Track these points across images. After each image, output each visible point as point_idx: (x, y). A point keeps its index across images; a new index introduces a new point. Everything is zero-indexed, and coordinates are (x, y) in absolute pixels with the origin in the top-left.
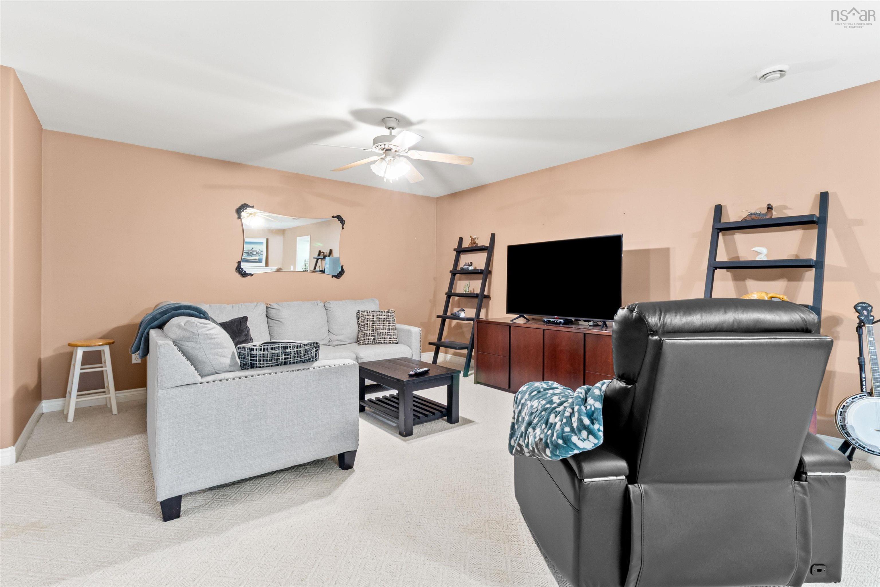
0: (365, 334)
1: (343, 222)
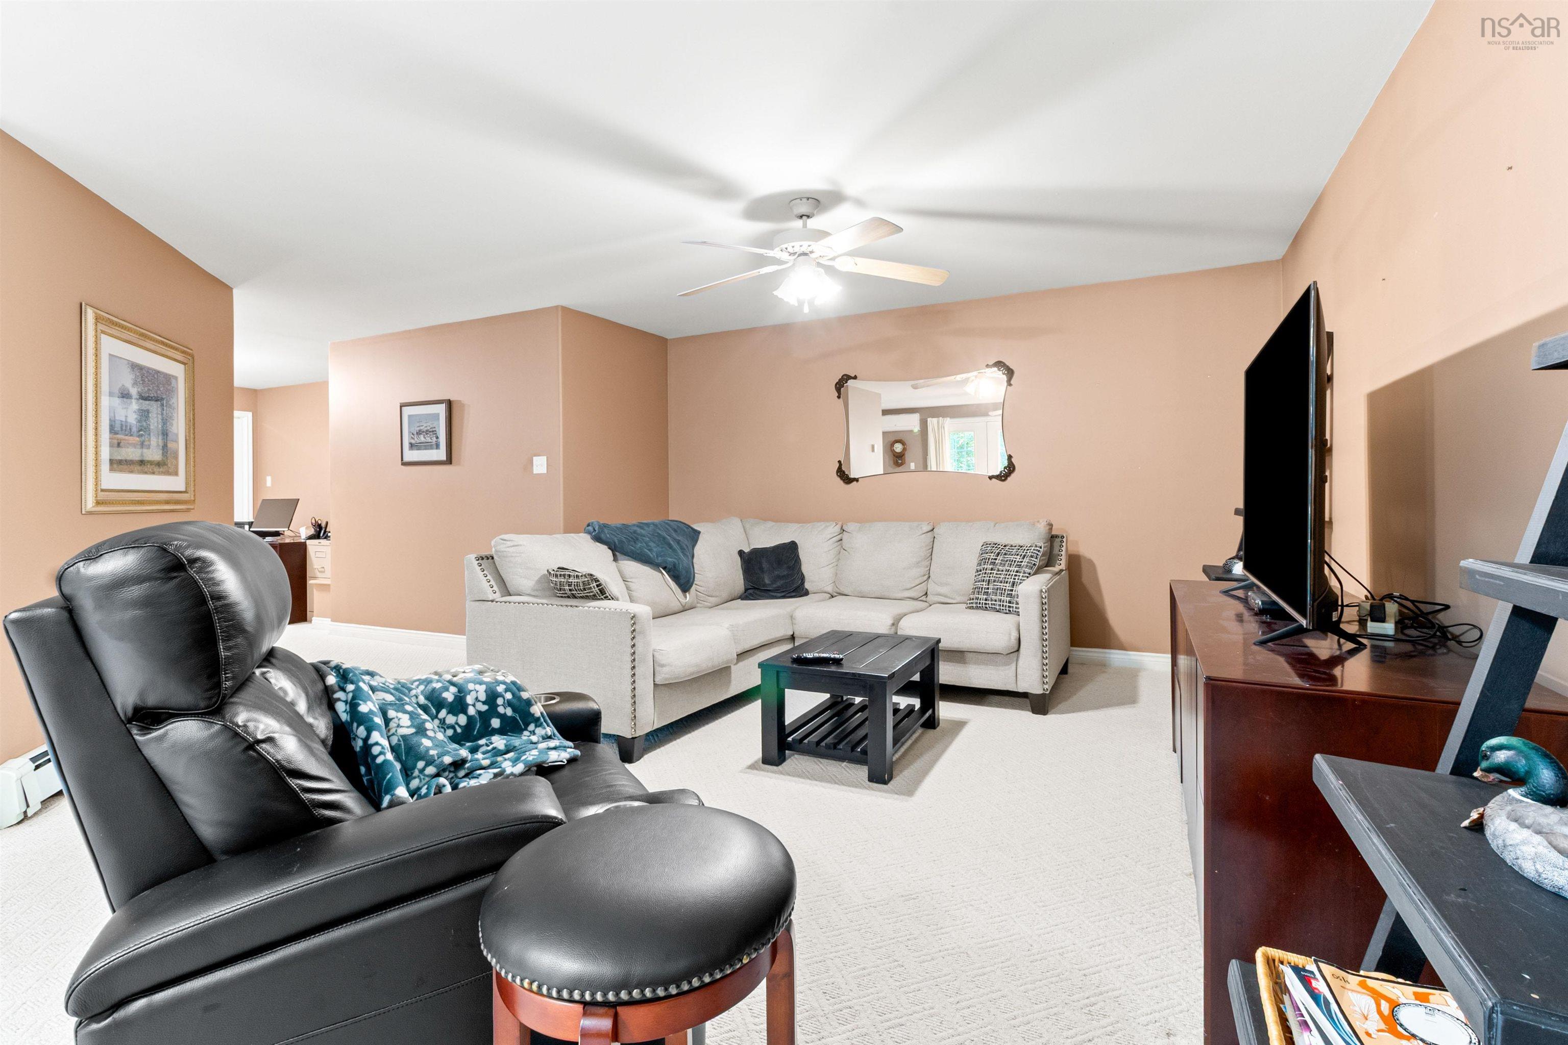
0: (997, 589)
1: (1010, 373)
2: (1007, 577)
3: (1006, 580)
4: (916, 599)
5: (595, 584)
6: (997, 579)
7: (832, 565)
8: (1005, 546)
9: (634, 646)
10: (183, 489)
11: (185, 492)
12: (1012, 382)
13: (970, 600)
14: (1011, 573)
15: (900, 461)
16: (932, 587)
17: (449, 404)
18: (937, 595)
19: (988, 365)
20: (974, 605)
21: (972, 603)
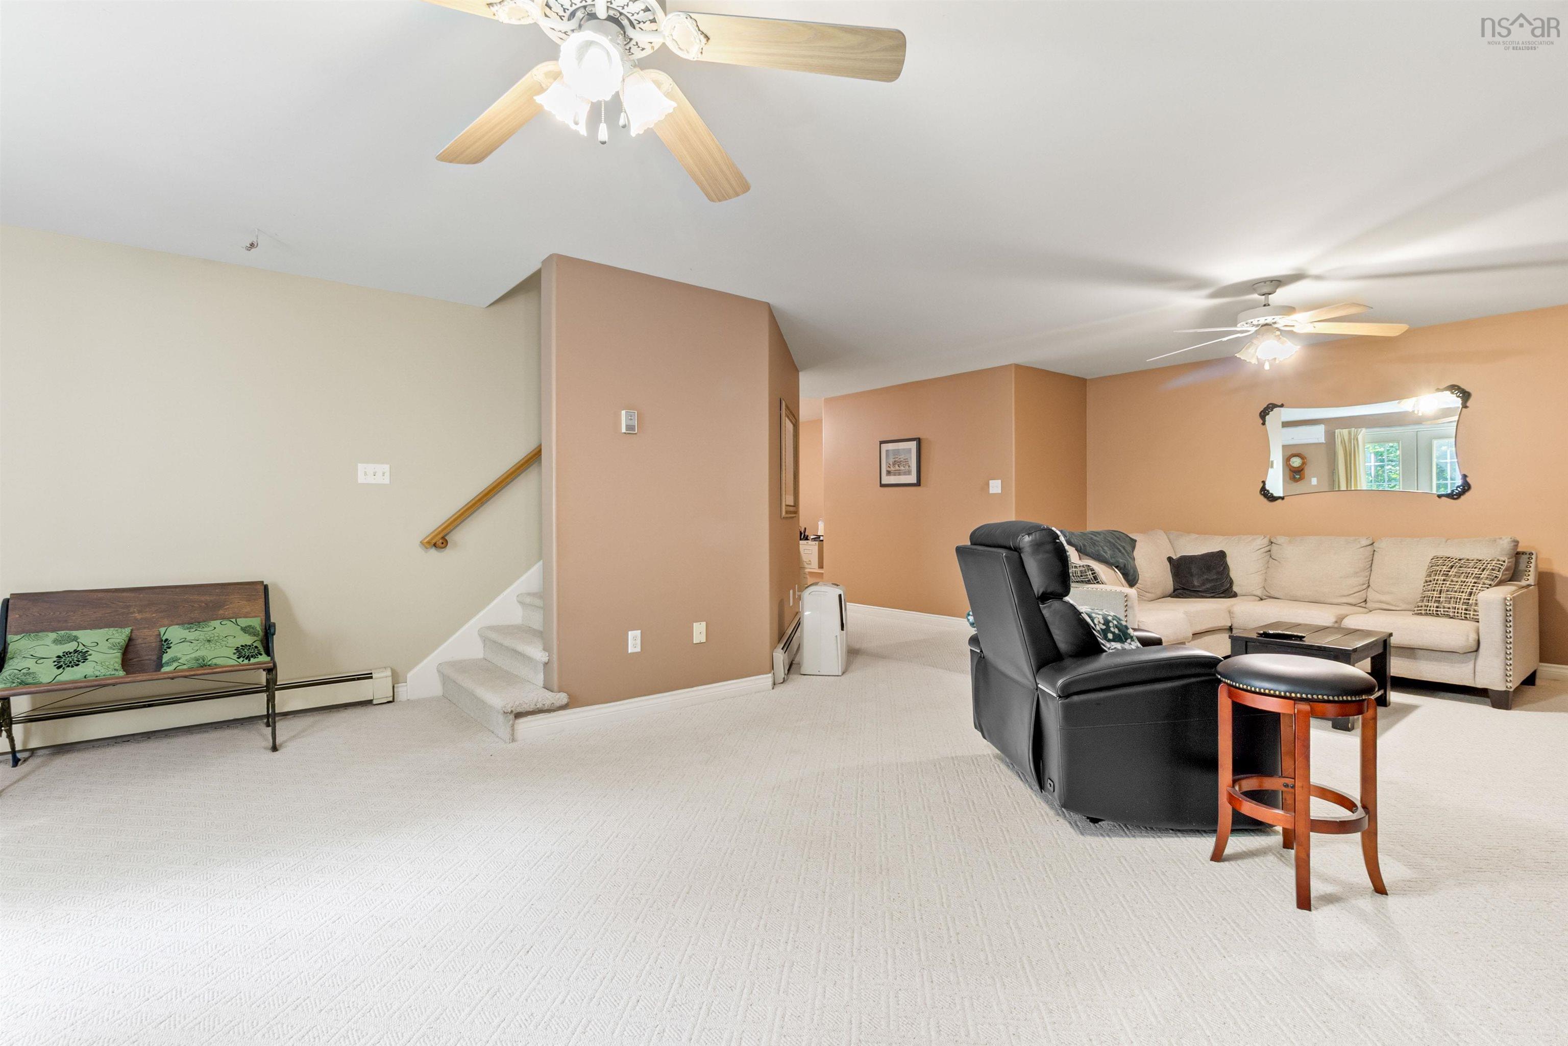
0: (1451, 598)
1: (1466, 396)
2: (1463, 587)
3: (1462, 590)
4: (1355, 605)
5: (1090, 573)
6: (1451, 589)
7: (1261, 572)
8: (1460, 560)
9: (1126, 616)
10: (792, 504)
11: (793, 506)
12: (1468, 404)
13: (1418, 607)
14: (1468, 584)
15: (1298, 477)
16: (1372, 595)
17: (919, 441)
18: (1377, 602)
19: (1438, 389)
20: (1423, 612)
21: (1421, 610)
